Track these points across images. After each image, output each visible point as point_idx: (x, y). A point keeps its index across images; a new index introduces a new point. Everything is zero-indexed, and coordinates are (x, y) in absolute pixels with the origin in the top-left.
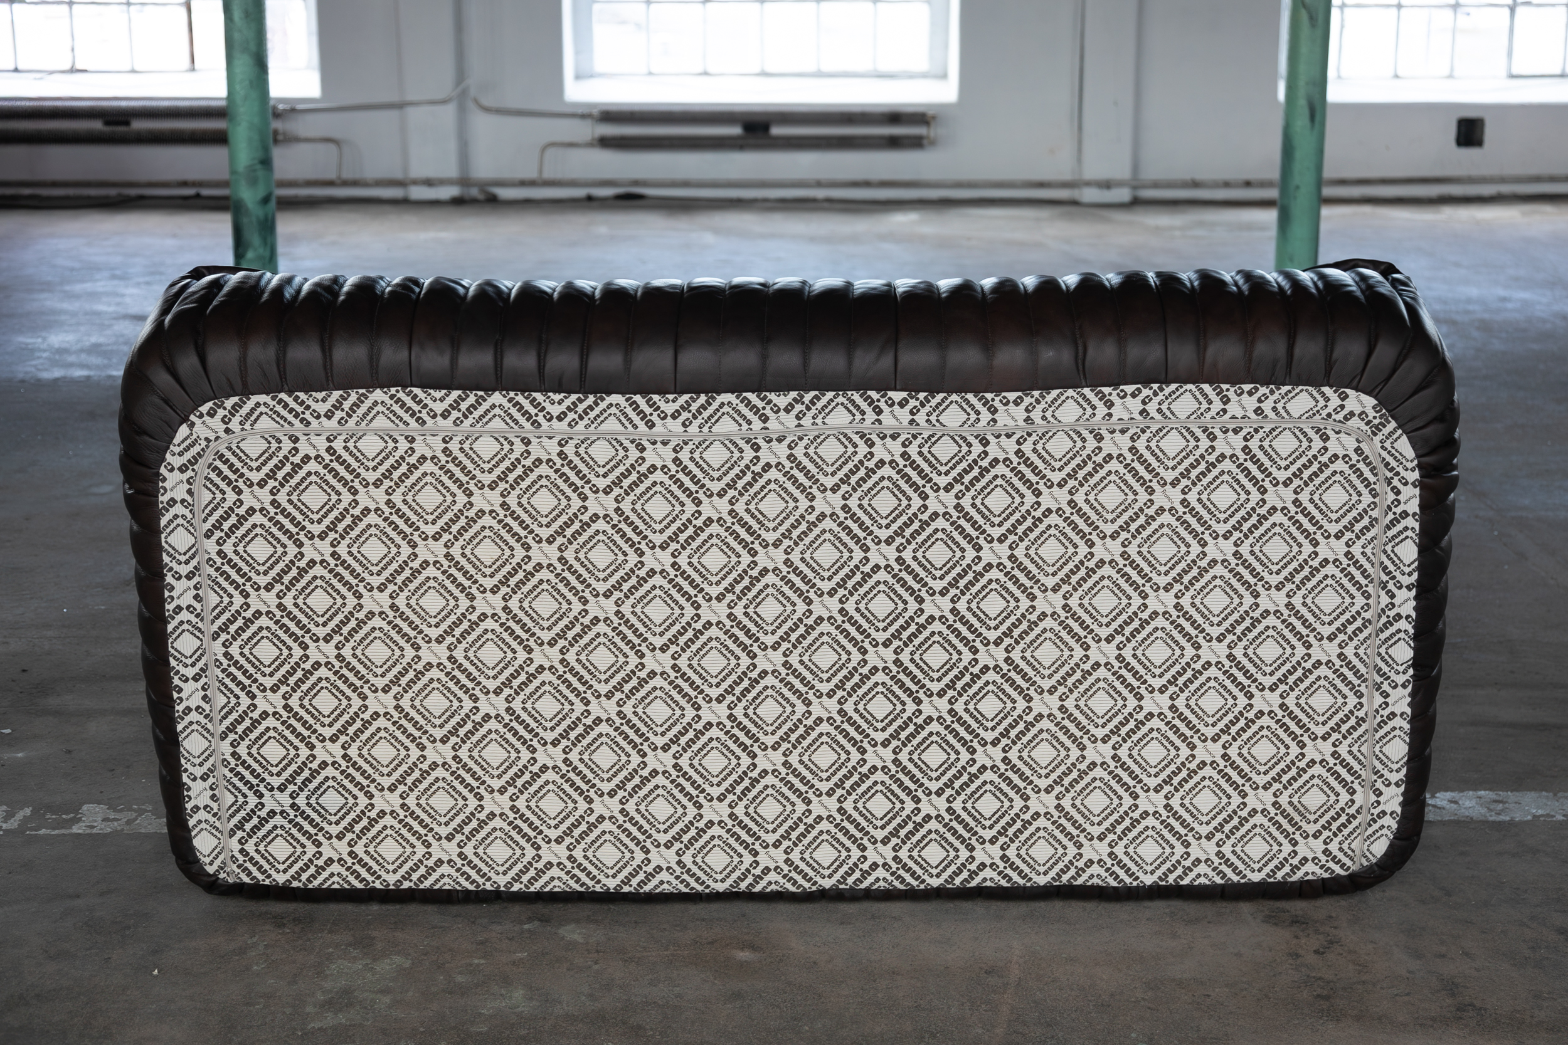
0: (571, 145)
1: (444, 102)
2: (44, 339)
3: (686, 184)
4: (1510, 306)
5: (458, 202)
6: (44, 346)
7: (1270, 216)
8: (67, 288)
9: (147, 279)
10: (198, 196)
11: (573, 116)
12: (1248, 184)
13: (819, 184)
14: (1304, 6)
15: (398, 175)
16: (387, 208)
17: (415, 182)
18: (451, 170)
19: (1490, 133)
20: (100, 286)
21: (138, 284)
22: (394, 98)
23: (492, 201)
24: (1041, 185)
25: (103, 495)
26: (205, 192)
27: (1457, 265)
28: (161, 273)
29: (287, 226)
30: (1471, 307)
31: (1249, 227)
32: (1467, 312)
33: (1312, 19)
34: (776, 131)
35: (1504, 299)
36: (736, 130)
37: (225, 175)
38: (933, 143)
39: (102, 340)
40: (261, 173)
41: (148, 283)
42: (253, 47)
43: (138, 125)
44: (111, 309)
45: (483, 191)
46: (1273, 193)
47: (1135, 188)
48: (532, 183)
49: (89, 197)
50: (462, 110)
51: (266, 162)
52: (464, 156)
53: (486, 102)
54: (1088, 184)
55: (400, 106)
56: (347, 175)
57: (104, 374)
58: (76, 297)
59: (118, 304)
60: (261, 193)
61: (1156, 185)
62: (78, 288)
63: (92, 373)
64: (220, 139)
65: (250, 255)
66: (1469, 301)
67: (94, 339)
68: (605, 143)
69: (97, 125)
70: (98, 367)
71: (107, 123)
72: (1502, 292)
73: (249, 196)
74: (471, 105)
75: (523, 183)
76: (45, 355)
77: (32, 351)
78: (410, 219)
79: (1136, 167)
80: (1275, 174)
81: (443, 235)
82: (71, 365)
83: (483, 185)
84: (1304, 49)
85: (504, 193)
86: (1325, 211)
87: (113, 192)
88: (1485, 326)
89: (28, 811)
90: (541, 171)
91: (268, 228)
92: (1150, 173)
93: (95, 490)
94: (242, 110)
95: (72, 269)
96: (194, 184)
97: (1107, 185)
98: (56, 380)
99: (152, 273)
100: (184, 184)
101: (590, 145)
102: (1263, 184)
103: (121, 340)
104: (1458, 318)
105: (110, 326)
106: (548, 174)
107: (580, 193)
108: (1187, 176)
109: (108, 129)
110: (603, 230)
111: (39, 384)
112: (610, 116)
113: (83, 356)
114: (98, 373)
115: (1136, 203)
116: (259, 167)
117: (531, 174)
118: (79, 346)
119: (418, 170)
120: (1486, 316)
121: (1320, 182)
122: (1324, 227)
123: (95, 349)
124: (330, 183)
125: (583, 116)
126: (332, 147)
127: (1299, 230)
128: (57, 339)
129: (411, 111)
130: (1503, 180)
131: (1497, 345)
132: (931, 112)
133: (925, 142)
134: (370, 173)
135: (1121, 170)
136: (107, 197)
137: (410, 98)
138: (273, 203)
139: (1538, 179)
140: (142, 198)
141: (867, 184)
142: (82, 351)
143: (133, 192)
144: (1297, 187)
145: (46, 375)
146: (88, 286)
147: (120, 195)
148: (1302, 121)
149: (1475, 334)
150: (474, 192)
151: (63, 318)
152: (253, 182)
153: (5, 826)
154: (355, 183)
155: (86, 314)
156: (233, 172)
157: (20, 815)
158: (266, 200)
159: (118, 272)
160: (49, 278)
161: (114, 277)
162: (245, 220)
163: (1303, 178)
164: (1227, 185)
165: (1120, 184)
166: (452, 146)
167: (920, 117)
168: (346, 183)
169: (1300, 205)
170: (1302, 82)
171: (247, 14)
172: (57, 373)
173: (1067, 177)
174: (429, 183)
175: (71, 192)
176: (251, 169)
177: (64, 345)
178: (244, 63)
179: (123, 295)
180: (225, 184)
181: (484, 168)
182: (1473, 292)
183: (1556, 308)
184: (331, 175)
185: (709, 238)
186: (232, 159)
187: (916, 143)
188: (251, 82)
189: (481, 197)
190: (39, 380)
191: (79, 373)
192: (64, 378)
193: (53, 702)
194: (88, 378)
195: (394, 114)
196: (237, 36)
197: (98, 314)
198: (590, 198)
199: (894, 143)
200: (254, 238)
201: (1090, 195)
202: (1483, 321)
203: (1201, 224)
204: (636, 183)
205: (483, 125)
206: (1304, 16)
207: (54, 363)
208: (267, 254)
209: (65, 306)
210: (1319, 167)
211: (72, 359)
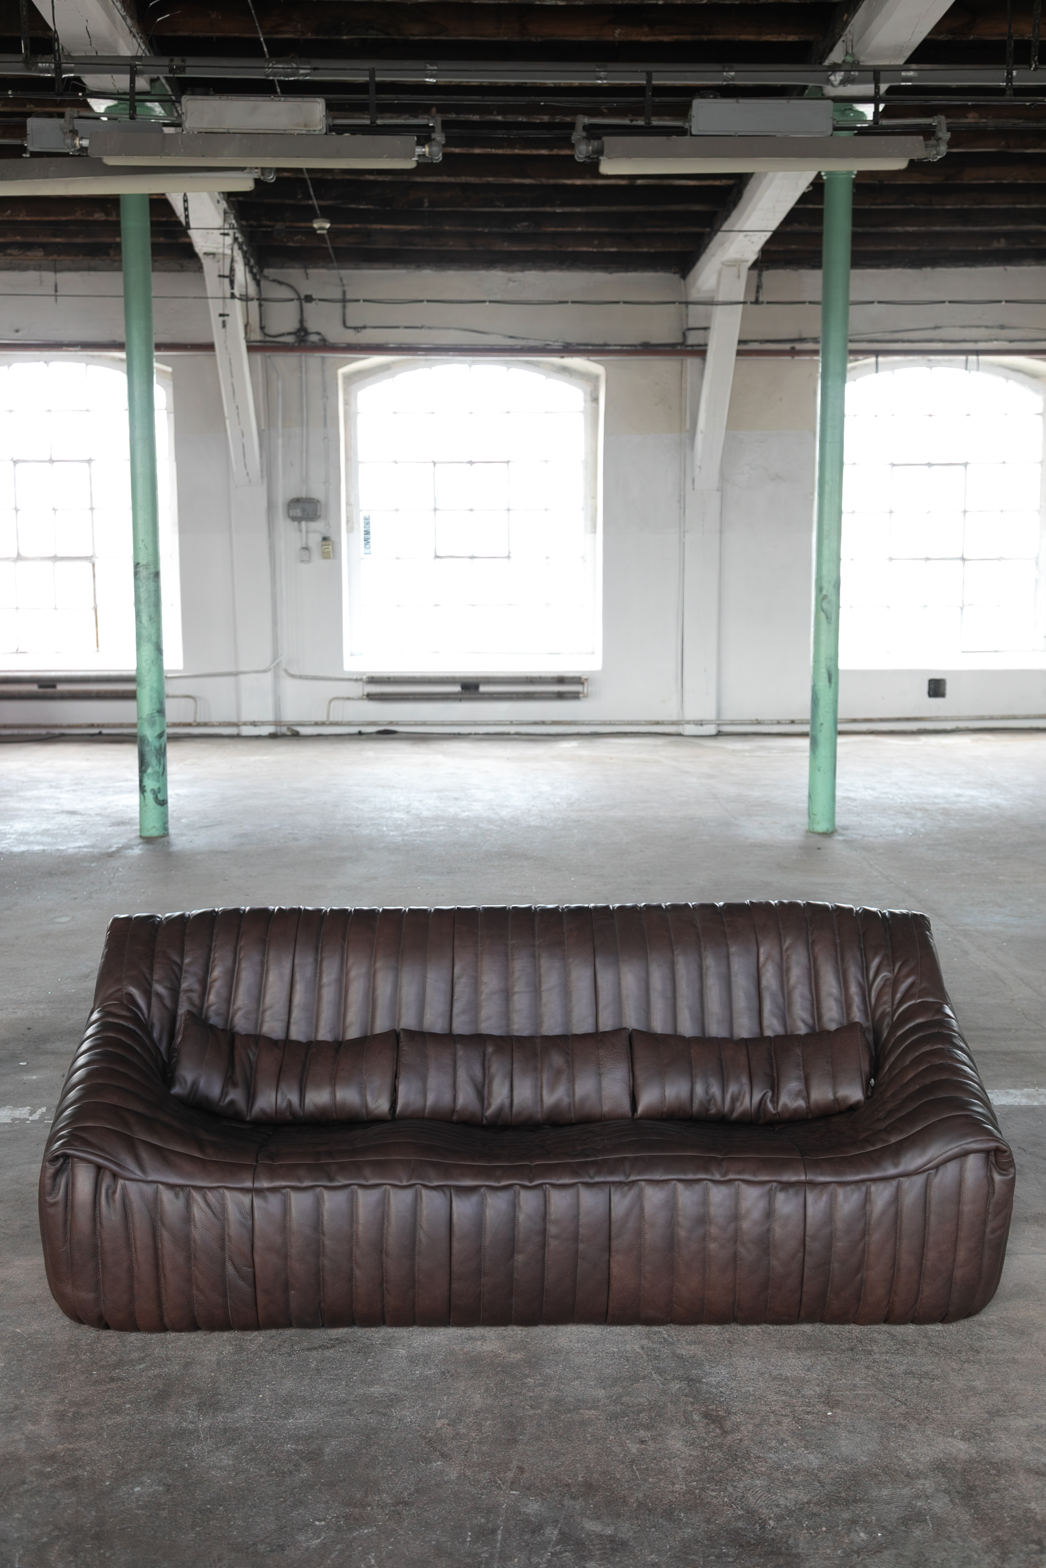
0: (348, 699)
1: (265, 671)
2: (12, 826)
3: (424, 724)
4: (962, 799)
5: (273, 736)
6: (12, 831)
7: (805, 743)
8: (21, 794)
9: (74, 788)
10: (100, 733)
11: (350, 680)
12: (793, 722)
13: (512, 723)
14: (823, 610)
15: (234, 719)
16: (227, 741)
17: (245, 724)
18: (270, 717)
19: (949, 689)
20: (43, 792)
21: (68, 791)
22: (232, 669)
23: (296, 735)
24: (657, 723)
25: (63, 923)
26: (105, 731)
27: (929, 773)
28: (82, 784)
29: (173, 753)
30: (937, 801)
31: (793, 750)
32: (934, 804)
33: (828, 618)
34: (482, 689)
35: (959, 795)
36: (457, 689)
37: (134, 720)
38: (586, 696)
39: (49, 827)
40: (157, 719)
41: (74, 790)
42: (154, 638)
43: (61, 687)
44: (53, 807)
45: (288, 729)
46: (806, 728)
47: (719, 725)
48: (323, 724)
49: (27, 735)
50: (276, 677)
51: (161, 712)
52: (277, 707)
53: (292, 671)
54: (688, 722)
55: (236, 674)
56: (200, 719)
57: (54, 848)
58: (29, 799)
59: (57, 804)
60: (158, 731)
61: (732, 723)
62: (29, 794)
63: (46, 848)
64: (131, 696)
65: (150, 770)
66: (936, 797)
67: (44, 826)
68: (371, 697)
69: (34, 688)
70: (49, 844)
71: (41, 687)
72: (957, 791)
73: (150, 733)
74: (282, 673)
75: (316, 724)
76: (14, 836)
77: (5, 834)
78: (242, 746)
79: (719, 712)
80: (807, 715)
81: (265, 758)
82: (32, 843)
83: (289, 726)
84: (824, 637)
85: (303, 731)
86: (841, 740)
87: (43, 731)
88: (946, 812)
89: (44, 1109)
90: (328, 716)
91: (161, 753)
92: (729, 714)
93: (58, 920)
94: (147, 678)
95: (23, 782)
96: (98, 726)
97: (701, 723)
98: (23, 852)
99: (77, 784)
100: (92, 726)
101: (361, 699)
102: (802, 722)
103: (62, 826)
104: (929, 807)
105: (53, 818)
106: (333, 718)
107: (355, 730)
108: (753, 717)
109: (41, 690)
110: (371, 754)
111: (12, 855)
112: (373, 680)
113: (39, 837)
114: (50, 848)
115: (719, 734)
116: (156, 714)
117: (322, 718)
118: (35, 831)
119: (245, 717)
120: (947, 806)
121: (836, 721)
122: (839, 750)
123: (45, 832)
124: (189, 725)
125: (356, 680)
126: (191, 701)
127: (823, 751)
128: (20, 826)
129: (242, 677)
130: (959, 719)
131: (953, 824)
132: (584, 677)
133: (581, 695)
134: (215, 718)
135: (711, 715)
136: (40, 735)
137: (242, 669)
138: (165, 738)
139: (982, 718)
140: (63, 735)
141: (543, 723)
142: (37, 834)
143: (57, 731)
144: (822, 724)
145: (16, 849)
146: (35, 793)
147: (48, 733)
148: (823, 682)
149: (940, 817)
150: (284, 730)
151: (22, 813)
152: (152, 724)
153: (31, 1118)
154: (205, 725)
155: (36, 810)
156: (139, 718)
157: (39, 1112)
158: (160, 736)
159: (53, 784)
160: (9, 788)
161: (51, 787)
162: (147, 749)
163: (825, 716)
164: (779, 723)
165: (709, 722)
166: (270, 700)
167: (578, 680)
168: (199, 725)
169: (824, 735)
170: (823, 658)
171: (151, 619)
172: (23, 848)
173: (675, 718)
174: (254, 724)
175: (15, 731)
176: (152, 716)
177: (25, 830)
178: (148, 650)
179: (59, 798)
180: (134, 726)
181: (290, 715)
182: (939, 791)
183: (992, 801)
184: (190, 720)
185: (440, 758)
186: (139, 709)
187: (575, 696)
188: (153, 661)
189: (289, 733)
190: (12, 853)
191: (37, 848)
192: (28, 850)
193: (49, 1046)
194: (44, 851)
195: (232, 679)
196: (144, 632)
197: (45, 810)
198: (360, 733)
199: (560, 696)
200: (152, 760)
201: (689, 730)
202: (944, 809)
203: (763, 748)
204: (391, 723)
205: (290, 686)
206: (823, 616)
207: (20, 842)
208: (161, 770)
209: (22, 805)
210: (835, 712)
211: (31, 839)
